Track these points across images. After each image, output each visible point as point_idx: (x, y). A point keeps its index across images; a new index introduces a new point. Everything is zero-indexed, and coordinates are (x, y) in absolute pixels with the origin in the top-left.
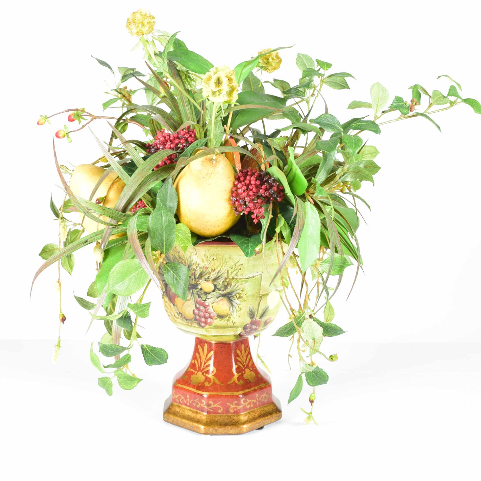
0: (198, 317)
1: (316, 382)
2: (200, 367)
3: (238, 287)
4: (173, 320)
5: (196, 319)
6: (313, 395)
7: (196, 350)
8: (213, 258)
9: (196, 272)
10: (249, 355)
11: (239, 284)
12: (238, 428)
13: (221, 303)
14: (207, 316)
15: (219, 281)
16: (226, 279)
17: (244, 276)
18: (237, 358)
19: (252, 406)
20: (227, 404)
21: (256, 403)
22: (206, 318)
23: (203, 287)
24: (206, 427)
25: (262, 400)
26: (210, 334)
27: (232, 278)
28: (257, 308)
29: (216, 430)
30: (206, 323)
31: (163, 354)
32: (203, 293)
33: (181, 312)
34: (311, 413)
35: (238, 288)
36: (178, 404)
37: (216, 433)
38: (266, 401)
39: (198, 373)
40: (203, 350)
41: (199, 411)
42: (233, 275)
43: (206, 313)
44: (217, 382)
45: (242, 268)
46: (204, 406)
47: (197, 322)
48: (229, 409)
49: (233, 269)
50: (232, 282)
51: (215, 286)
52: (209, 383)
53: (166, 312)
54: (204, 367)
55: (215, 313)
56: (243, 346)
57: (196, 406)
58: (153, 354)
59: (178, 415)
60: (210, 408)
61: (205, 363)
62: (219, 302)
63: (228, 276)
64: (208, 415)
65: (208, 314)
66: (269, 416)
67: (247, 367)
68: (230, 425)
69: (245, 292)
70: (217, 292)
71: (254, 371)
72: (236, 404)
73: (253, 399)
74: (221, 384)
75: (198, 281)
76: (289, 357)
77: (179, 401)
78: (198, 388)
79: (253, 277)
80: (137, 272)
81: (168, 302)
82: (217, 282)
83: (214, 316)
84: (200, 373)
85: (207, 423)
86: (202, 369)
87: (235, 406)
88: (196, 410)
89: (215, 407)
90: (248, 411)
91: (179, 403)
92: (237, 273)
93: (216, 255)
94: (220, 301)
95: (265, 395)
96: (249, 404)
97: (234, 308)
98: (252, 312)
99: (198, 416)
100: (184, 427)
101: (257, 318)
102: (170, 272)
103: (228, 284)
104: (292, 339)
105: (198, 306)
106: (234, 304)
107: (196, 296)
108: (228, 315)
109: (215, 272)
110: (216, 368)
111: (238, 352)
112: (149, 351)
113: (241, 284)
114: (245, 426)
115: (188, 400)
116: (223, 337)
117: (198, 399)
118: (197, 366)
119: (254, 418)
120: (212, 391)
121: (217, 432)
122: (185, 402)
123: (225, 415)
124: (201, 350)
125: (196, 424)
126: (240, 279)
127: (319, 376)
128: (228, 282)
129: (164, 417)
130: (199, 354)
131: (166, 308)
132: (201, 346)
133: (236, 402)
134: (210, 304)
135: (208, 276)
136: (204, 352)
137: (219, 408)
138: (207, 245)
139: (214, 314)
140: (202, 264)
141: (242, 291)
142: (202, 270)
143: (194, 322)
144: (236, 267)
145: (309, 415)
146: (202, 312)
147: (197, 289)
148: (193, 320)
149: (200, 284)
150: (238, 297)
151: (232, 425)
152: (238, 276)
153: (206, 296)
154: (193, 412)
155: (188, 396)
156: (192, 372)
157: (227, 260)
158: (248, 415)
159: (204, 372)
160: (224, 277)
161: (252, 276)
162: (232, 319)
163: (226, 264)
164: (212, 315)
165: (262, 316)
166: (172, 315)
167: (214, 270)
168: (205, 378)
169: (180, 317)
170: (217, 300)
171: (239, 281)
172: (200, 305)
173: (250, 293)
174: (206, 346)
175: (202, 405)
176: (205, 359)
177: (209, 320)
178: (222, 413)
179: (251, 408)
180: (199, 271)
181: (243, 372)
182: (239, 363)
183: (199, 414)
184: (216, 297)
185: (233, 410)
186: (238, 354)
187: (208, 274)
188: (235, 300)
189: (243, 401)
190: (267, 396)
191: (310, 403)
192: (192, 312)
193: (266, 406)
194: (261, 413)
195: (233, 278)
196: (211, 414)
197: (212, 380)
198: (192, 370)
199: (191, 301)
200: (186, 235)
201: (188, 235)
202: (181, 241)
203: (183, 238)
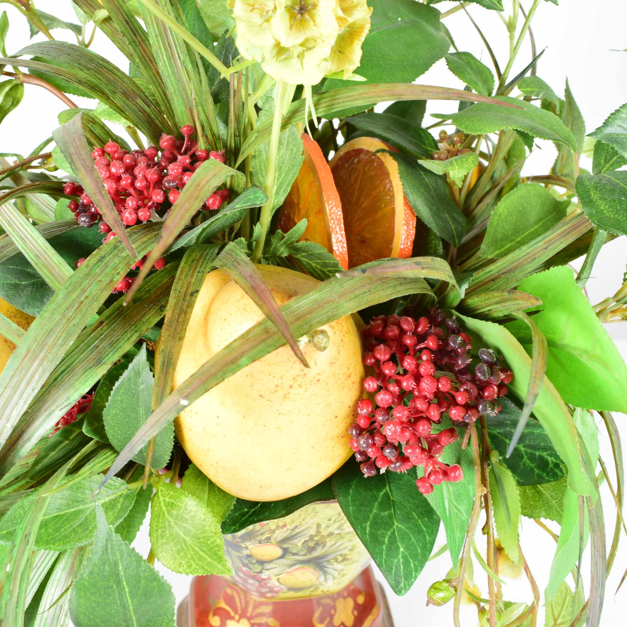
3: (340, 545)
11: (346, 540)
13: (298, 573)
15: (295, 541)
16: (311, 538)
23: (253, 554)
27: (328, 533)
32: (254, 561)
42: (331, 529)
43: (261, 589)
49: (333, 520)
50: (327, 540)
51: (285, 550)
55: (283, 586)
62: (293, 572)
63: (318, 532)
65: (267, 589)
70: (288, 559)
82: (289, 544)
92: (342, 526)
97: (329, 576)
103: (317, 544)
106: (331, 571)
108: (312, 586)
109: (285, 529)
113: (351, 541)
128: (317, 541)
134: (272, 576)
135: (268, 536)
139: (280, 588)
141: (350, 550)
144: (339, 517)
149: (247, 548)
150: (339, 560)
152: (344, 530)
153: (263, 566)
160: (309, 534)
163: (315, 516)
164: (276, 589)
170: (290, 570)
171: (347, 536)
184: (288, 566)
187: (267, 533)
188: (332, 565)
195: (331, 534)
200: (209, 542)
201: (216, 541)
202: (194, 560)
203: (200, 549)
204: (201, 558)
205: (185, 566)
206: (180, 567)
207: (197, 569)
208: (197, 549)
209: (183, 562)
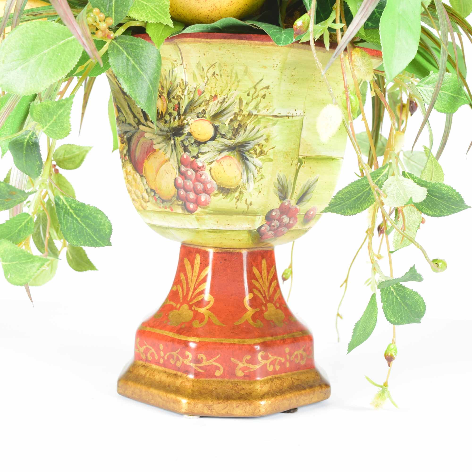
0: (182, 192)
1: (401, 315)
2: (185, 297)
3: (258, 131)
4: (141, 208)
5: (179, 198)
6: (392, 346)
7: (181, 268)
8: (214, 73)
9: (181, 101)
10: (275, 281)
11: (261, 126)
12: (250, 404)
13: (226, 162)
14: (199, 187)
15: (224, 118)
16: (236, 115)
17: (270, 111)
18: (253, 281)
19: (278, 368)
20: (232, 359)
21: (284, 364)
22: (197, 193)
23: (192, 131)
24: (191, 401)
25: (297, 361)
26: (204, 228)
27: (248, 113)
28: (293, 181)
29: (209, 407)
30: (197, 202)
31: (101, 222)
32: (193, 142)
33: (153, 188)
34: (386, 385)
35: (259, 135)
36: (143, 363)
37: (209, 412)
38: (303, 363)
39: (181, 307)
40: (193, 267)
41: (179, 373)
42: (250, 108)
43: (197, 183)
44: (215, 320)
45: (267, 95)
46: (188, 364)
47: (180, 203)
48: (234, 369)
49: (251, 95)
50: (248, 122)
51: (216, 129)
52: (200, 323)
53: (128, 195)
54: (192, 295)
55: (214, 182)
56: (264, 262)
57: (175, 363)
58: (79, 219)
59: (143, 382)
60: (200, 368)
61: (195, 289)
62: (222, 161)
63: (241, 110)
64: (196, 380)
65: (202, 185)
66: (308, 390)
67: (271, 300)
68: (234, 399)
69: (272, 143)
70: (219, 141)
71: (282, 310)
72: (248, 362)
73: (280, 355)
74: (222, 325)
75: (184, 119)
76: (339, 318)
77: (146, 357)
78: (180, 331)
79: (288, 116)
80: (54, 47)
81: (133, 172)
82: (220, 122)
83: (212, 190)
84: (185, 306)
85: (192, 394)
86: (188, 300)
87: (246, 365)
88: (174, 372)
89: (209, 365)
90: (270, 377)
91: (147, 360)
92: (257, 105)
93: (220, 64)
94: (225, 160)
95: (301, 351)
96: (272, 363)
97: (250, 175)
98: (283, 186)
99: (178, 382)
100: (153, 402)
101: (292, 201)
102: (123, 53)
103: (240, 126)
104: (345, 284)
105: (183, 169)
106: (251, 166)
107: (180, 149)
108: (238, 188)
109: (216, 101)
110: (213, 296)
111: (255, 270)
112: (71, 211)
113: (265, 127)
114: (263, 403)
115: (162, 354)
116: (229, 233)
117: (178, 351)
118: (181, 295)
119: (281, 390)
120: (205, 336)
121: (211, 411)
122: (156, 357)
123: (227, 380)
124: (188, 267)
125: (172, 396)
126: (264, 116)
127: (408, 302)
128: (241, 121)
129: (118, 386)
130: (186, 275)
131: (128, 185)
132: (189, 260)
133: (249, 357)
134: (206, 164)
135: (204, 108)
136: (195, 269)
137: (218, 368)
138: (203, 40)
139: (212, 185)
140: (192, 85)
141: (267, 140)
142: (192, 95)
143: (176, 203)
144: (255, 92)
145: (381, 389)
146: (191, 180)
147: (181, 134)
148: (174, 199)
149: (188, 124)
150: (258, 151)
151: (240, 398)
152: (259, 111)
153: (199, 149)
154: (169, 375)
155: (161, 347)
156: (172, 305)
157: (239, 78)
158: (270, 383)
159: (192, 305)
160: (234, 112)
161: (286, 114)
162: (245, 196)
163: (238, 86)
164: (209, 186)
165: (300, 200)
166: (138, 197)
167: (216, 96)
168: (194, 314)
169: (151, 199)
170: (219, 157)
171: (262, 120)
172: (186, 166)
173: (280, 147)
174: (198, 259)
175: (186, 362)
176: (195, 281)
177: (203, 197)
178: (222, 376)
179: (275, 372)
180: (186, 98)
181: (264, 308)
182: (255, 291)
183: (180, 378)
184: (218, 151)
185: (243, 371)
186: (254, 275)
187: (203, 104)
188: (251, 157)
189: (262, 357)
190: (304, 354)
191: (386, 362)
192: (173, 184)
193: (302, 373)
194: (293, 383)
195: (250, 115)
196: (201, 377)
197: (206, 317)
198: (172, 303)
199: (172, 160)
200: (161, 4)
201: (165, 3)
202: (150, 13)
203: (155, 8)
204: (155, 13)
205: (144, 16)
206: (141, 17)
207: (151, 18)
208: (153, 9)
209: (144, 14)
